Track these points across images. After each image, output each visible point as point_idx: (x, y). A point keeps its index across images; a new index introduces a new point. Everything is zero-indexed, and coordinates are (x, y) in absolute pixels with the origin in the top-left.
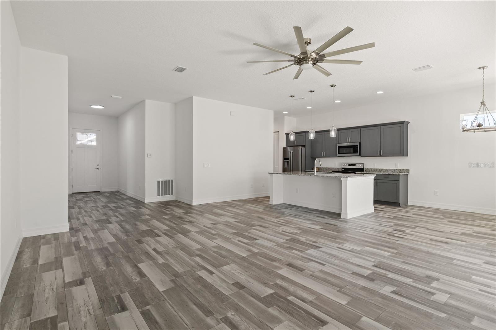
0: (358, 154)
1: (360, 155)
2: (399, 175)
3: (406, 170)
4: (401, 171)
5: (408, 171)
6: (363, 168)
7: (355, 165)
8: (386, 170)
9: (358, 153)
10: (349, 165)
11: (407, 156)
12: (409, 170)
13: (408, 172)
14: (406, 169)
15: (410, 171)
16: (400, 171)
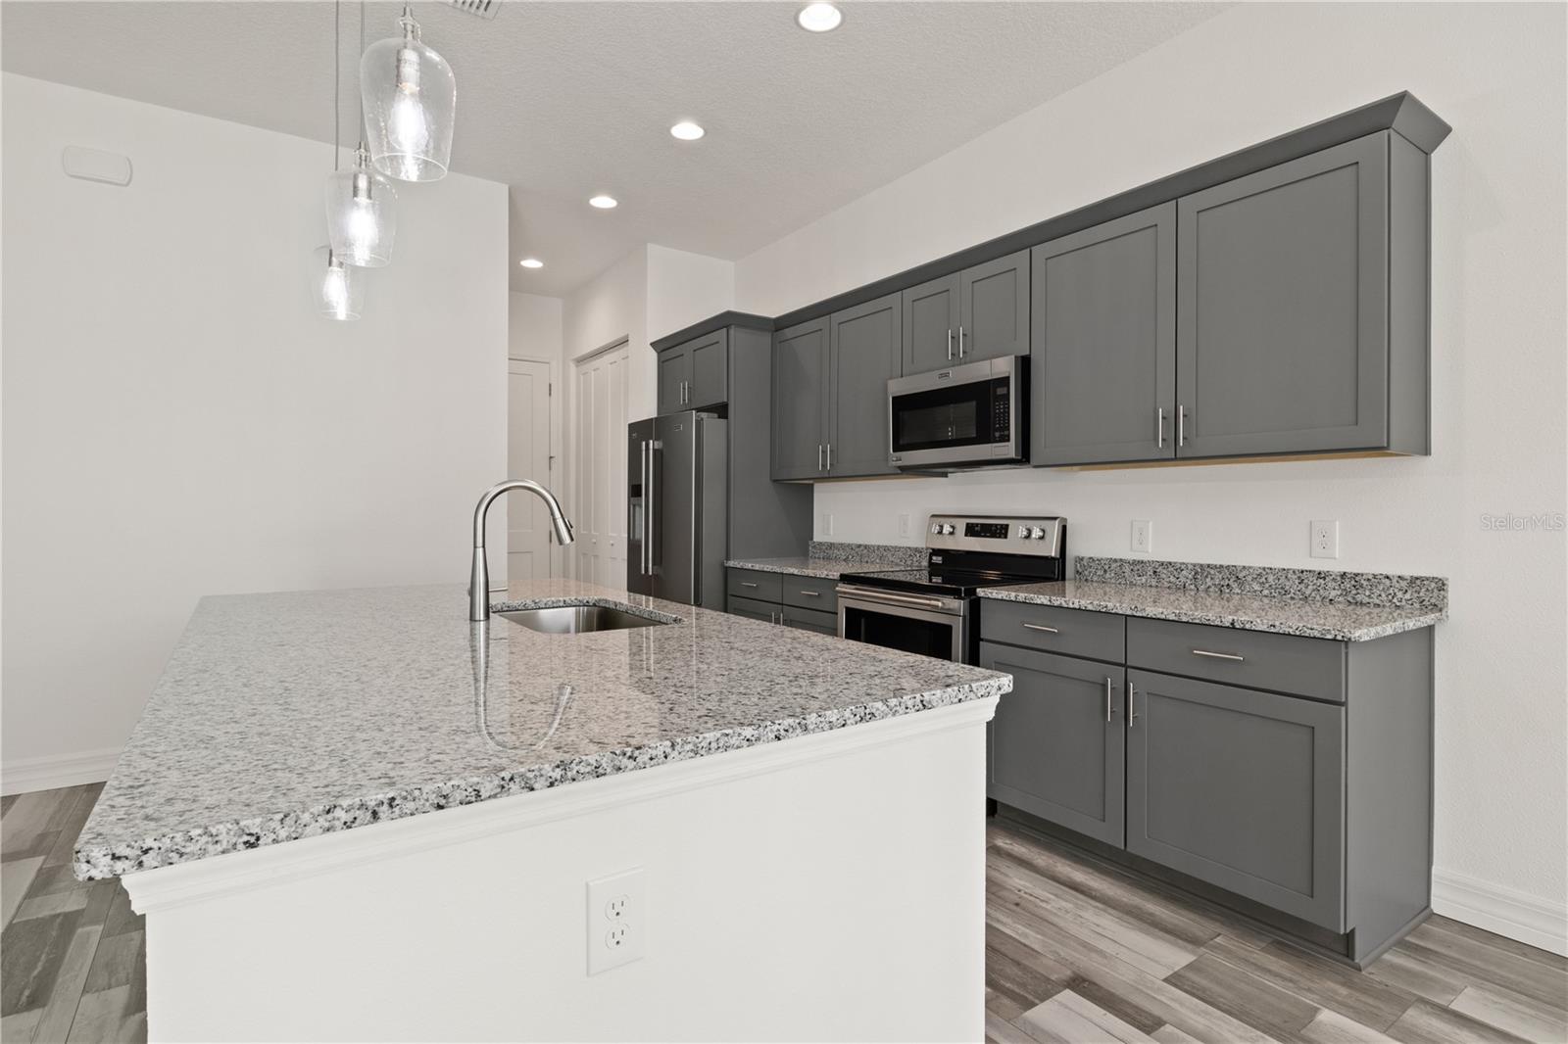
0: (1009, 449)
1: (1024, 457)
2: (1347, 642)
3: (1414, 580)
4: (1357, 586)
5: (1429, 593)
6: (1053, 552)
7: (1001, 531)
8: (1228, 579)
9: (1006, 439)
10: (971, 530)
11: (1426, 451)
12: (1441, 585)
13: (1437, 608)
14: (1407, 573)
15: (1453, 594)
16: (1354, 588)
